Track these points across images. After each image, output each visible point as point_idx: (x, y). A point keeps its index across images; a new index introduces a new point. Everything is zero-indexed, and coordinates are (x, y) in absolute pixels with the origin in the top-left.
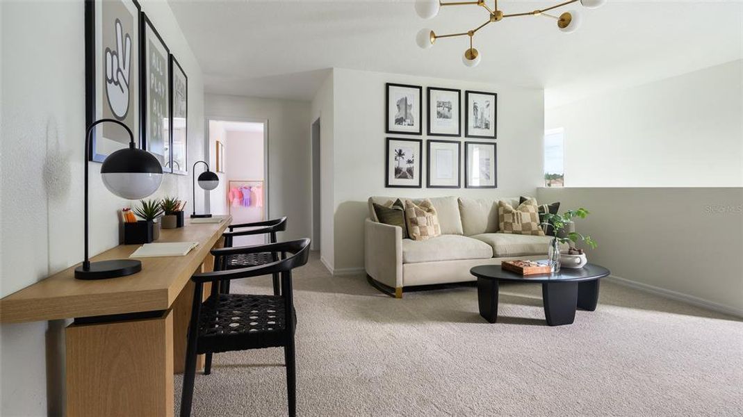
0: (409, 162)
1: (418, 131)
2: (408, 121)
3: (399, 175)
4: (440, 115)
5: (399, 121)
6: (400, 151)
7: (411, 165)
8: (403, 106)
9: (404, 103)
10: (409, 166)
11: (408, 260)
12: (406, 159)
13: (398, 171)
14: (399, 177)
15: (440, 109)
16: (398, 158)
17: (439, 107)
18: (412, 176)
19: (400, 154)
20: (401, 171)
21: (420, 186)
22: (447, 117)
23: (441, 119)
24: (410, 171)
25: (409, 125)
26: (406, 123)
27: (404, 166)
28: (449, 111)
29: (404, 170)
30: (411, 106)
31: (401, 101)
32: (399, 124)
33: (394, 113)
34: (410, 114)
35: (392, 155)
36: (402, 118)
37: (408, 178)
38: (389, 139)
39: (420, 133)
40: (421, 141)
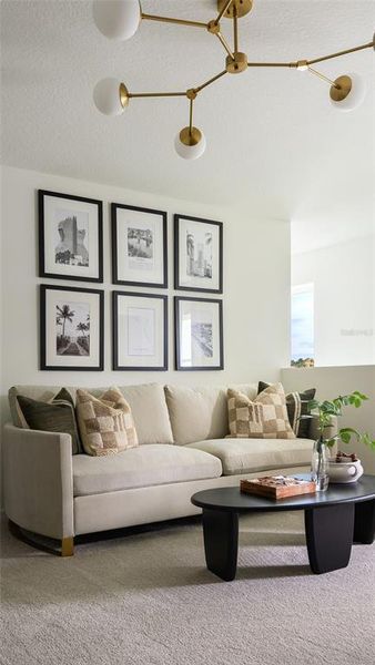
0: (82, 327)
1: (97, 277)
2: (79, 258)
3: (64, 349)
4: (133, 251)
5: (63, 257)
6: (66, 308)
7: (86, 333)
8: (69, 232)
9: (70, 228)
10: (81, 333)
11: (84, 489)
12: (76, 323)
13: (62, 343)
14: (66, 353)
15: (134, 242)
16: (62, 320)
17: (132, 237)
18: (88, 351)
19: (66, 313)
20: (68, 342)
21: (101, 368)
22: (143, 255)
23: (135, 258)
24: (84, 343)
25: (80, 264)
26: (75, 262)
27: (73, 334)
28: (148, 245)
29: (74, 340)
30: (83, 232)
31: (64, 223)
32: (63, 262)
33: (53, 243)
34: (83, 247)
35: (52, 314)
36: (68, 252)
37: (80, 355)
38: (44, 287)
39: (101, 280)
40: (101, 293)
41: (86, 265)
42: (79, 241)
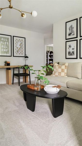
0: (73, 49)
5: (70, 35)
6: (70, 45)
7: (74, 50)
8: (71, 29)
9: (71, 27)
10: (73, 50)
12: (72, 48)
13: (69, 53)
14: (70, 55)
18: (74, 54)
19: (70, 46)
21: (77, 58)
24: (73, 52)
27: (71, 51)
29: (71, 52)
30: (73, 28)
31: (70, 27)
33: (68, 32)
35: (68, 47)
36: (71, 33)
37: (72, 55)
38: (66, 42)
39: (77, 37)
40: (77, 40)
41: (74, 35)
42: (73, 30)
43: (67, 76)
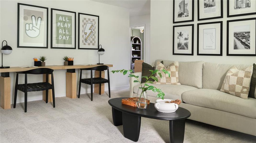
0: (186, 39)
2: (185, 14)
3: (180, 48)
4: (206, 5)
5: (180, 15)
6: (181, 33)
7: (187, 41)
8: (182, 6)
9: (184, 3)
10: (185, 41)
12: (184, 38)
13: (179, 45)
15: (207, 2)
16: (179, 37)
18: (188, 48)
19: (181, 35)
20: (181, 45)
21: (192, 54)
22: (212, 6)
23: (207, 8)
24: (186, 45)
25: (186, 16)
26: (184, 16)
27: (183, 42)
28: (213, 1)
29: (183, 44)
30: (187, 4)
31: (181, 3)
32: (180, 17)
33: (178, 11)
34: (187, 9)
35: (176, 35)
36: (182, 13)
37: (185, 49)
38: (174, 27)
39: (193, 20)
40: (193, 25)
41: (188, 16)
42: (185, 8)
43: (179, 84)
